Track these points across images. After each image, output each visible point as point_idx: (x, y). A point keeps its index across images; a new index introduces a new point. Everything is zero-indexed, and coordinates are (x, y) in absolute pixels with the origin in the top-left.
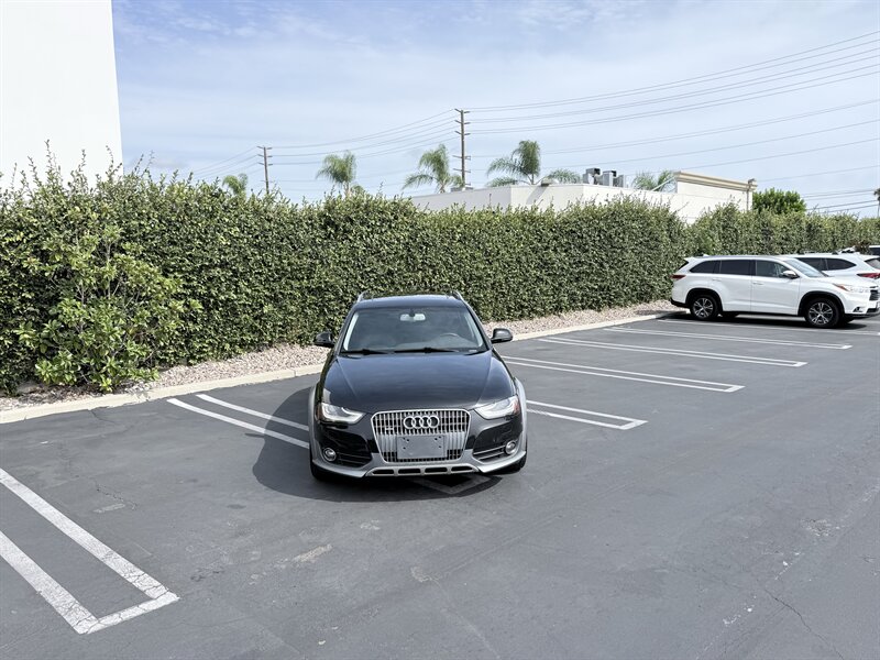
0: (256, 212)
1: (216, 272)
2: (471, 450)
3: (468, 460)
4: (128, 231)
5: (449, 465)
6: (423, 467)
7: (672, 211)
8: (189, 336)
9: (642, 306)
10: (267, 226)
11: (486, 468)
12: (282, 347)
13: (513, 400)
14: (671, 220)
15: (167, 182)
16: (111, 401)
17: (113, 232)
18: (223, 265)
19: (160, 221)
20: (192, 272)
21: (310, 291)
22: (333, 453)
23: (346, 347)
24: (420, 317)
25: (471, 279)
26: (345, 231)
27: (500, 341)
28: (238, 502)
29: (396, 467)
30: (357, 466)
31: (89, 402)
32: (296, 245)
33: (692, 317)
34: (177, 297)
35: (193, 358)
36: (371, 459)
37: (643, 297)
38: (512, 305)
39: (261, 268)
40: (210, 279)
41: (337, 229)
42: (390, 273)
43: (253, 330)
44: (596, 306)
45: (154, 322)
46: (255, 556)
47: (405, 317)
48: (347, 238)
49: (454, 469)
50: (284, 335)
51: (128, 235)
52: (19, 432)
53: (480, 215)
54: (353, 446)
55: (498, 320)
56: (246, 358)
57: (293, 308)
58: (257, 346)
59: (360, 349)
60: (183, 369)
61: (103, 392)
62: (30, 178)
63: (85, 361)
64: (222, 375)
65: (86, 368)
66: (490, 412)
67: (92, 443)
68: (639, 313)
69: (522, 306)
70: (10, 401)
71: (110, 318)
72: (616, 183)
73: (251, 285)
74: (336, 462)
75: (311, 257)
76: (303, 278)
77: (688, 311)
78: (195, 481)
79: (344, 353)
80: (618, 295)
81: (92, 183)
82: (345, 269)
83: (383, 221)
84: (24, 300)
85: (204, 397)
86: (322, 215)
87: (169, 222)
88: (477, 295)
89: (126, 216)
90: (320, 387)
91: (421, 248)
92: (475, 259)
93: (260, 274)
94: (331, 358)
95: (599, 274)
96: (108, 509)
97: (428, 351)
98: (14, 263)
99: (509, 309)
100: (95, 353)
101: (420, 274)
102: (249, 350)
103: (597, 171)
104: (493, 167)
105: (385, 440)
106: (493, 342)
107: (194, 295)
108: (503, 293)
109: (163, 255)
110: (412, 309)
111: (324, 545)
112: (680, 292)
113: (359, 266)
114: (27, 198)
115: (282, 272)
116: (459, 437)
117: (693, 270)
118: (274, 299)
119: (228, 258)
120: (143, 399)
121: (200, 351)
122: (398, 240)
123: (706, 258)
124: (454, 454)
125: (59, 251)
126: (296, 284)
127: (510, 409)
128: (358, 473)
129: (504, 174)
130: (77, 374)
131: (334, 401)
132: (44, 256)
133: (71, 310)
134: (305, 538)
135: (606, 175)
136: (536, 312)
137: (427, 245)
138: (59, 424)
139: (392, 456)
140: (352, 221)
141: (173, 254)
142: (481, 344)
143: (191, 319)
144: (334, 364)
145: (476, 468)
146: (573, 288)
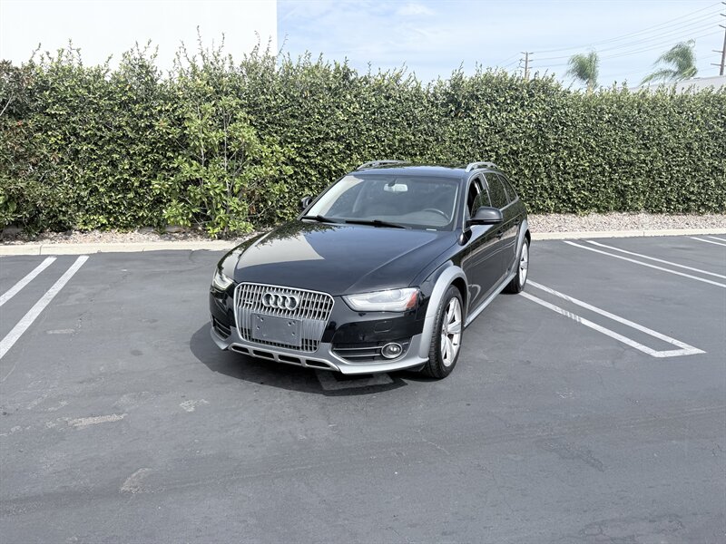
1: (331, 144)
2: (330, 344)
3: (325, 355)
5: (304, 356)
6: (276, 352)
11: (349, 368)
18: (339, 139)
19: (286, 97)
20: (310, 144)
25: (619, 164)
26: (468, 108)
29: (252, 347)
32: (412, 122)
36: (229, 333)
38: (673, 196)
39: (374, 142)
40: (325, 150)
41: (459, 106)
48: (469, 116)
49: (308, 362)
55: (653, 212)
63: (194, 210)
69: (689, 199)
75: (426, 134)
76: (416, 155)
82: (462, 147)
83: (516, 98)
86: (445, 93)
87: (292, 97)
88: (625, 183)
91: (557, 128)
92: (626, 141)
93: (373, 148)
97: (378, 224)
99: (669, 201)
101: (552, 156)
107: (310, 164)
108: (662, 184)
111: (120, 413)
113: (478, 145)
115: (394, 148)
116: (316, 326)
119: (343, 132)
122: (530, 118)
124: (309, 344)
130: (190, 221)
136: (709, 208)
137: (564, 125)
139: (248, 334)
140: (477, 98)
141: (293, 126)
145: (336, 367)
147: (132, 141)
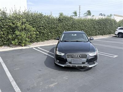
0: (48, 18)
1: (41, 27)
2: (87, 63)
3: (86, 65)
4: (27, 20)
5: (82, 65)
6: (77, 65)
7: (115, 20)
8: (37, 38)
9: (109, 35)
10: (49, 20)
11: (90, 66)
12: (51, 40)
13: (96, 52)
14: (115, 21)
15: (34, 13)
16: (24, 48)
17: (24, 20)
18: (42, 26)
19: (32, 19)
20: (37, 27)
21: (56, 31)
22: (58, 61)
23: (61, 40)
24: (75, 35)
27: (91, 40)
28: (41, 69)
29: (71, 65)
30: (63, 64)
31: (20, 48)
32: (54, 24)
33: (118, 37)
34: (35, 31)
35: (38, 41)
36: (66, 63)
37: (110, 33)
39: (48, 27)
40: (40, 29)
41: (61, 21)
42: (69, 28)
43: (47, 37)
44: (102, 35)
45: (31, 35)
46: (41, 84)
47: (73, 35)
48: (62, 23)
49: (83, 66)
50: (52, 38)
51: (27, 21)
52: (8, 52)
53: (84, 19)
54: (62, 60)
56: (46, 41)
57: (53, 34)
58: (47, 40)
59: (64, 41)
60: (36, 43)
61: (23, 46)
62: (12, 11)
63: (19, 41)
64: (42, 44)
65: (20, 42)
66: (91, 55)
67: (18, 55)
68: (109, 36)
69: (90, 34)
70: (8, 47)
71: (23, 34)
72: (104, 16)
73: (47, 30)
74: (59, 63)
75: (56, 26)
77: (118, 36)
78: (33, 64)
79: (61, 41)
80: (106, 33)
81: (22, 12)
82: (62, 28)
83: (68, 20)
84: (10, 31)
85: (38, 48)
86: (58, 19)
87: (34, 19)
89: (27, 18)
90: (56, 48)
91: (74, 24)
92: (83, 26)
94: (59, 42)
95: (103, 29)
96: (16, 69)
97: (77, 41)
98: (9, 25)
100: (21, 40)
101: (74, 29)
102: (46, 40)
103: (101, 14)
104: (84, 14)
105: (69, 59)
106: (90, 40)
107: (37, 31)
109: (33, 24)
110: (74, 33)
111: (56, 82)
112: (117, 33)
113: (64, 27)
114: (11, 15)
115: (52, 28)
116: (84, 60)
117: (119, 29)
118: (50, 32)
119: (43, 25)
120: (29, 48)
121: (39, 40)
122: (70, 23)
123: (121, 27)
124: (83, 63)
125: (16, 23)
126: (54, 30)
127: (95, 54)
128: (63, 66)
129: (86, 15)
130: (18, 43)
131: (59, 51)
132: (14, 24)
133: (17, 33)
134: (52, 80)
135: (103, 14)
138: (15, 51)
139: (70, 63)
140: (63, 20)
141: (34, 24)
142: (87, 40)
143: (37, 35)
144: (59, 44)
145: (88, 66)
146: (99, 32)
147: (3, 28)
